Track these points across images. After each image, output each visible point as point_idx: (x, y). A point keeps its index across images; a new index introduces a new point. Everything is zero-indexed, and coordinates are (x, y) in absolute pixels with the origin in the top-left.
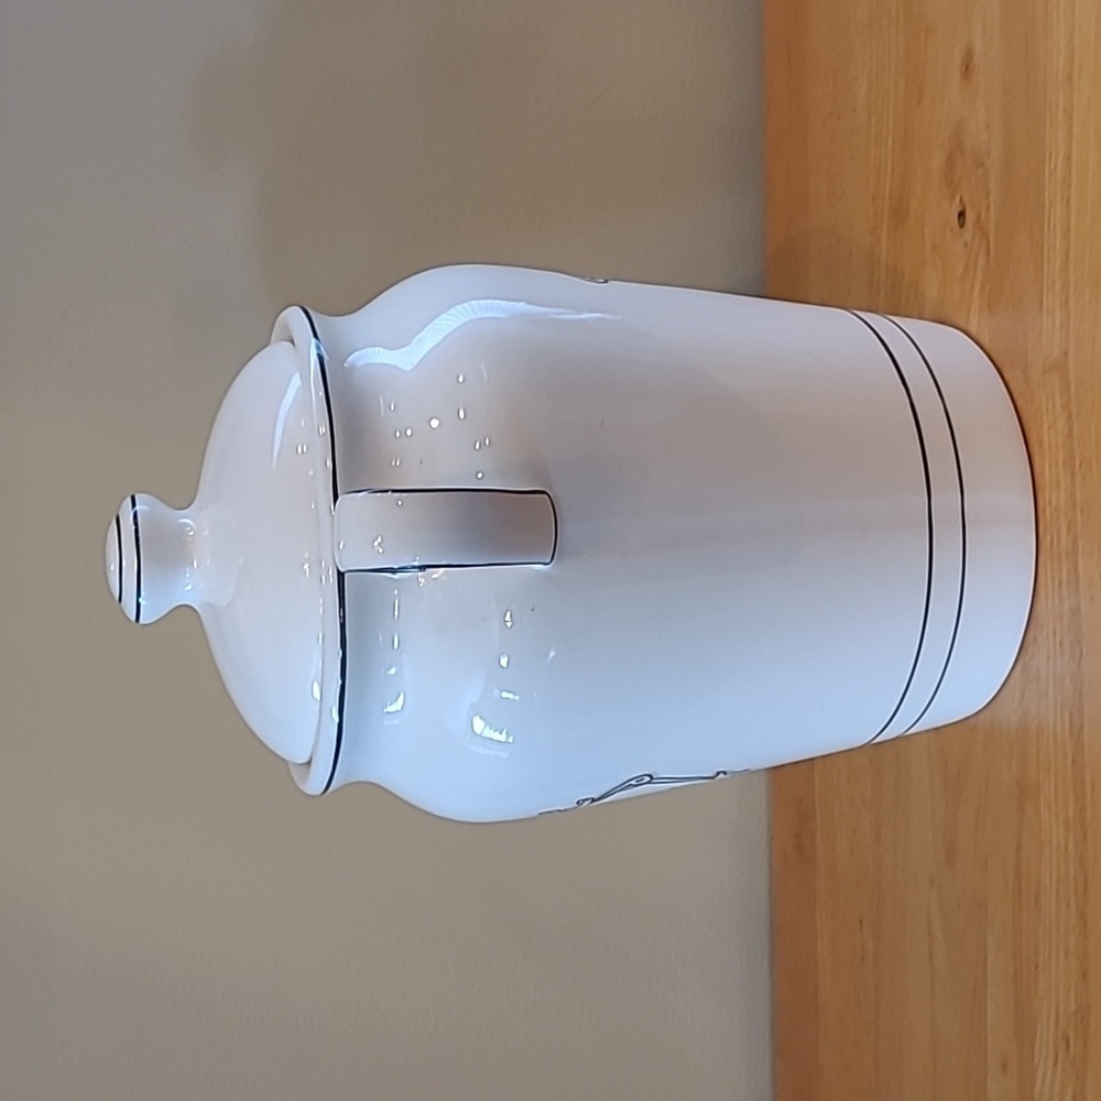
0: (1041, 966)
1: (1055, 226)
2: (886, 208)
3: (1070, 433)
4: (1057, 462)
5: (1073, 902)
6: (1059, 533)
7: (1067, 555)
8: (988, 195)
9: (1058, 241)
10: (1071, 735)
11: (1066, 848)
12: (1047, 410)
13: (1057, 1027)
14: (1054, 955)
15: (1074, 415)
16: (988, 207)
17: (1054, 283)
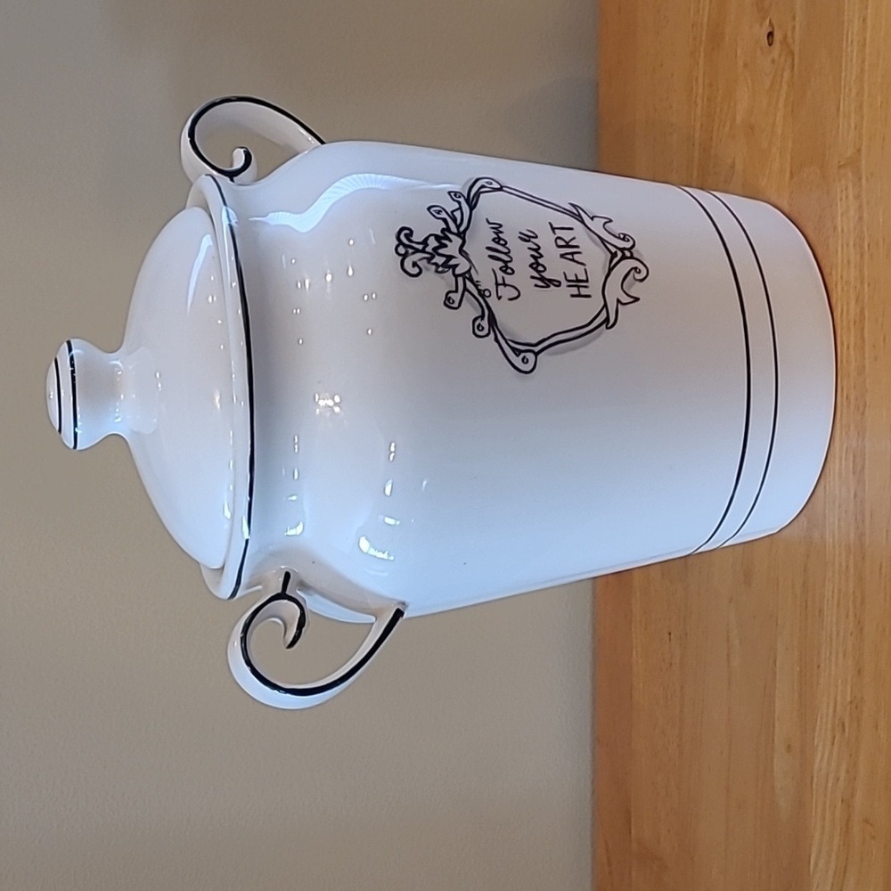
0: (822, 665)
1: (852, 42)
2: (704, 33)
3: (861, 218)
4: (848, 245)
5: (851, 614)
6: (848, 304)
7: (855, 323)
8: (794, 18)
9: (855, 54)
10: (854, 473)
11: (847, 567)
12: (841, 199)
13: (834, 716)
14: (834, 655)
15: (865, 205)
16: (794, 27)
17: (850, 90)
